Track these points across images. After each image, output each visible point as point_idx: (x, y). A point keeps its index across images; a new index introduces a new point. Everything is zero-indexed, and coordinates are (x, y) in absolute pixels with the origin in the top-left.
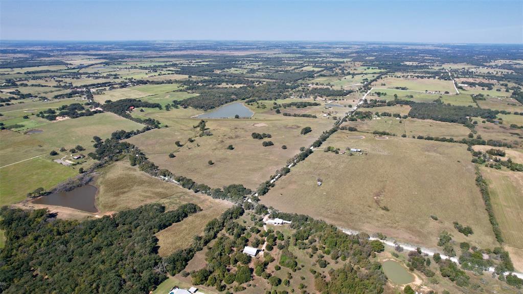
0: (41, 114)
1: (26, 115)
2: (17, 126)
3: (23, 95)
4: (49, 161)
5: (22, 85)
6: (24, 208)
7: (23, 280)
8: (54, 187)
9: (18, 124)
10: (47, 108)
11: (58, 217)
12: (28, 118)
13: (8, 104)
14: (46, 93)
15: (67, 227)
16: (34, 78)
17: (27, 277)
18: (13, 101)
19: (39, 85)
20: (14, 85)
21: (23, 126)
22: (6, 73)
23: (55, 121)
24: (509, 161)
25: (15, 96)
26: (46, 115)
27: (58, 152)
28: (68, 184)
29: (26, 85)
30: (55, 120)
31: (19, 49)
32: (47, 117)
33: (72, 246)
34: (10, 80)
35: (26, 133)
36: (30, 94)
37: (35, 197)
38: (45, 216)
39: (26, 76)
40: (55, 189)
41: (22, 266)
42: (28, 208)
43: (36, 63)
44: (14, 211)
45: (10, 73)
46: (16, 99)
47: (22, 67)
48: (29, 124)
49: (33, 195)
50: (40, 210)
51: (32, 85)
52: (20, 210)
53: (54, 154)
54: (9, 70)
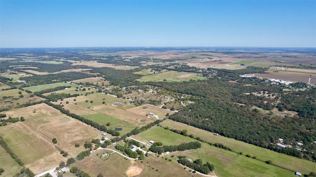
24: (10, 118)
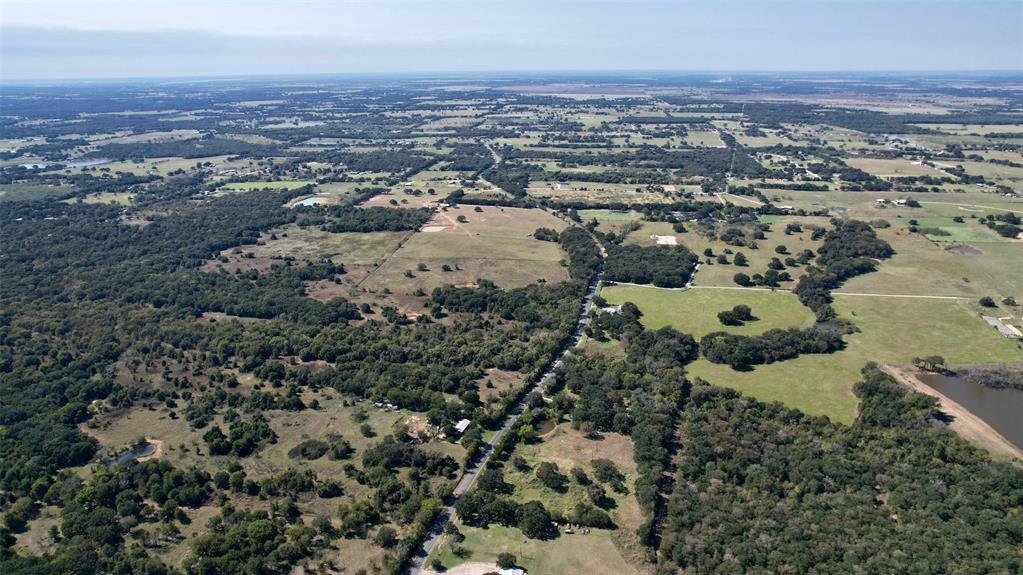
0: (989, 221)
1: (960, 215)
2: (937, 232)
3: (967, 177)
4: (973, 314)
5: (972, 157)
6: (900, 379)
7: (858, 496)
8: (964, 367)
9: (940, 228)
10: (1005, 210)
11: (953, 426)
12: (961, 221)
13: (936, 190)
14: (1014, 179)
15: (961, 454)
16: (1001, 148)
17: (865, 495)
18: (946, 186)
19: (1006, 163)
20: (959, 156)
21: (948, 234)
22: (952, 132)
23: (1013, 240)
25: (953, 177)
26: (998, 223)
27: (998, 303)
28: (996, 373)
29: (981, 159)
30: (1014, 237)
31: (990, 89)
32: (1000, 229)
33: (958, 495)
34: (954, 147)
35: (948, 249)
36: (981, 177)
37: (923, 369)
38: (929, 410)
39: (986, 141)
40: (965, 372)
41: (865, 472)
42: (905, 382)
43: (1014, 117)
44: (883, 376)
45: (959, 133)
46: (953, 183)
47: (983, 123)
48: (960, 234)
49: (922, 364)
50: (925, 395)
51: (992, 161)
52: (893, 380)
53: (988, 303)
54: (960, 126)
